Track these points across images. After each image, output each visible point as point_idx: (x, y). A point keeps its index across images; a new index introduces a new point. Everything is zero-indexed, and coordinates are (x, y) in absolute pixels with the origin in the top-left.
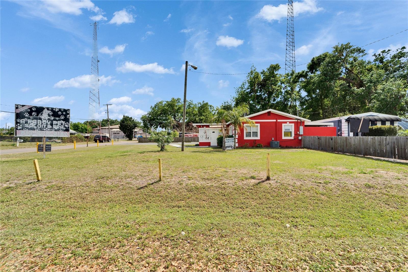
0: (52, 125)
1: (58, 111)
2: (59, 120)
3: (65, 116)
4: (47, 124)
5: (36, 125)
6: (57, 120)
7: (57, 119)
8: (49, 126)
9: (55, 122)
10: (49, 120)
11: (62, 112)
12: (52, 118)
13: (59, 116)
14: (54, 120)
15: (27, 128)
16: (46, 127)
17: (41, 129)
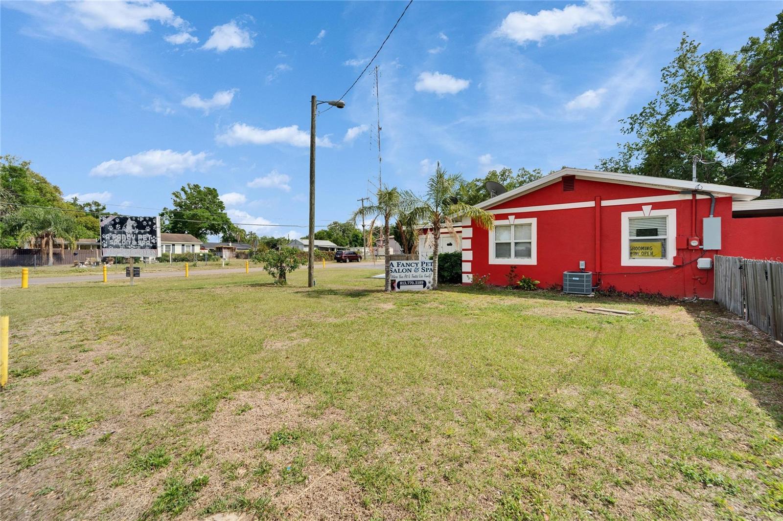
0: (137, 240)
1: (143, 221)
2: (145, 233)
3: (151, 226)
4: (132, 240)
5: (121, 242)
6: (142, 234)
7: (142, 231)
8: (134, 243)
9: (140, 237)
10: (133, 233)
11: (147, 222)
12: (137, 231)
13: (144, 228)
14: (140, 233)
15: (112, 245)
16: (131, 243)
17: (126, 247)
